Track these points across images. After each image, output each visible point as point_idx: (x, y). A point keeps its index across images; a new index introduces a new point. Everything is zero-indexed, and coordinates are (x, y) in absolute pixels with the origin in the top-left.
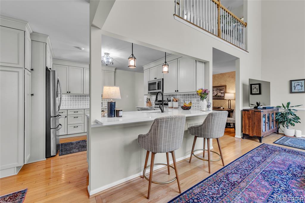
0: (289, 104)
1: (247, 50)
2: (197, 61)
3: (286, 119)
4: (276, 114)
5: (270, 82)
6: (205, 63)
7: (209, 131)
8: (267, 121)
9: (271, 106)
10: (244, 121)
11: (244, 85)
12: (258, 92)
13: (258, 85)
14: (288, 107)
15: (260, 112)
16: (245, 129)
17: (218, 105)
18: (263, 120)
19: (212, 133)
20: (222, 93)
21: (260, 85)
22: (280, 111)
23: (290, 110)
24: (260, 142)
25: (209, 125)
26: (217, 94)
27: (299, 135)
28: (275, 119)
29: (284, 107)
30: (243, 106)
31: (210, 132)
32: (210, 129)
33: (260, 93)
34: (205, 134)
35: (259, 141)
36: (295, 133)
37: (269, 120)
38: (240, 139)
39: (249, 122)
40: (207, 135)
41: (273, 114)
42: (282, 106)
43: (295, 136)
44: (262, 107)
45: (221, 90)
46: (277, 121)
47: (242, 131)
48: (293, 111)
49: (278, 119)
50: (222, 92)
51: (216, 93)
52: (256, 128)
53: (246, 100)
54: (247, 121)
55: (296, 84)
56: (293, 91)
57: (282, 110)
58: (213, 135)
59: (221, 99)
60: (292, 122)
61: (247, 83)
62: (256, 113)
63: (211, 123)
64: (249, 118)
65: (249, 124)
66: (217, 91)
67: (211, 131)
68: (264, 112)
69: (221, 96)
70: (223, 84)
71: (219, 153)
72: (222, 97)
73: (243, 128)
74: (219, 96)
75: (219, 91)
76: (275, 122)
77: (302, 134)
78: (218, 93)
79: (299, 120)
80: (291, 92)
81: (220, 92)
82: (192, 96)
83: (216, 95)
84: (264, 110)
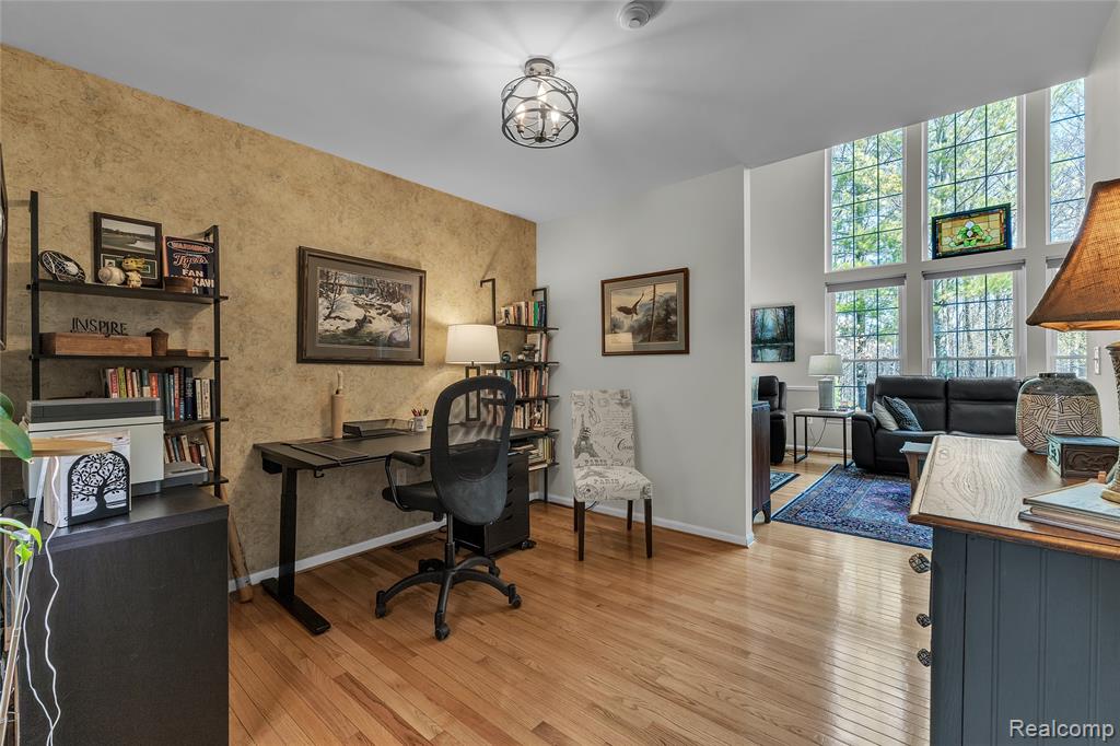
17: (369, 410)
20: (397, 318)
26: (362, 323)
45: (393, 296)
50: (398, 308)
51: (359, 313)
59: (394, 358)
66: (362, 299)
69: (390, 342)
70: (403, 255)
72: (399, 345)
74: (375, 340)
75: (377, 301)
78: (373, 313)
81: (384, 309)
83: (353, 325)
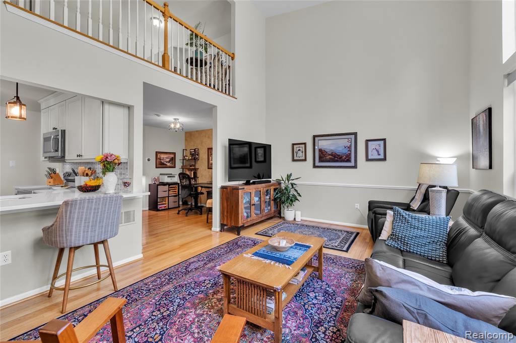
1: (235, 95)
5: (271, 145)
6: (130, 107)
7: (62, 234)
14: (288, 180)
15: (238, 189)
19: (69, 238)
24: (239, 234)
25: (63, 224)
27: (299, 217)
28: (272, 198)
29: (283, 180)
31: (64, 236)
32: (64, 231)
34: (57, 241)
35: (237, 233)
36: (295, 216)
38: (217, 232)
39: (227, 205)
40: (60, 241)
41: (268, 191)
43: (295, 219)
52: (234, 214)
55: (297, 149)
58: (71, 240)
62: (234, 191)
63: (66, 219)
64: (227, 200)
65: (227, 208)
67: (66, 234)
68: (247, 189)
76: (272, 202)
77: (301, 216)
80: (293, 160)
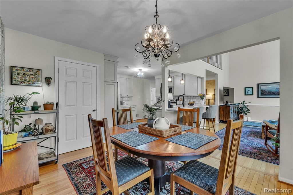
0: (244, 102)
1: (221, 68)
2: (198, 77)
3: (242, 111)
4: (238, 108)
5: (234, 89)
6: (202, 78)
8: (233, 112)
9: (235, 103)
10: (221, 112)
11: (220, 90)
12: (227, 95)
13: (227, 90)
14: (244, 103)
15: (229, 106)
16: (221, 117)
18: (231, 111)
21: (228, 89)
22: (239, 106)
23: (245, 105)
27: (250, 120)
28: (237, 111)
29: (242, 104)
30: (220, 103)
33: (228, 95)
36: (248, 119)
37: (234, 112)
38: (218, 123)
39: (223, 113)
41: (236, 108)
42: (240, 103)
43: (247, 121)
44: (230, 104)
46: (238, 112)
47: (219, 119)
48: (246, 106)
49: (239, 111)
52: (227, 116)
53: (222, 99)
54: (222, 112)
55: (248, 90)
56: (246, 94)
57: (240, 106)
60: (246, 113)
61: (222, 89)
62: (227, 107)
64: (223, 111)
65: (223, 114)
68: (232, 107)
71: (213, 127)
73: (220, 117)
76: (237, 113)
79: (249, 111)
80: (245, 95)
82: (193, 98)
84: (231, 106)
